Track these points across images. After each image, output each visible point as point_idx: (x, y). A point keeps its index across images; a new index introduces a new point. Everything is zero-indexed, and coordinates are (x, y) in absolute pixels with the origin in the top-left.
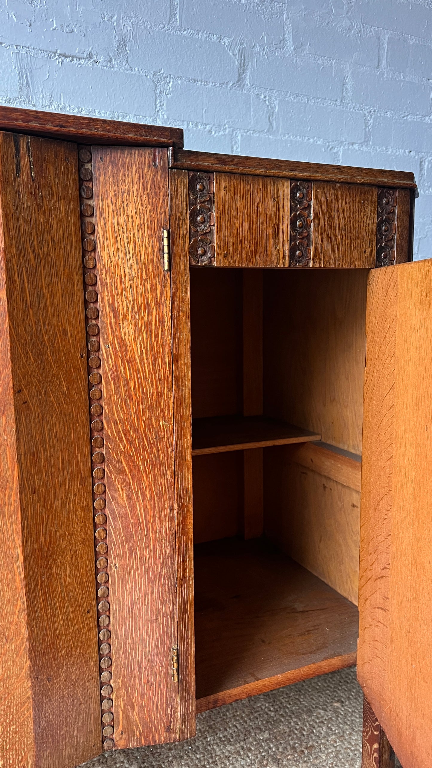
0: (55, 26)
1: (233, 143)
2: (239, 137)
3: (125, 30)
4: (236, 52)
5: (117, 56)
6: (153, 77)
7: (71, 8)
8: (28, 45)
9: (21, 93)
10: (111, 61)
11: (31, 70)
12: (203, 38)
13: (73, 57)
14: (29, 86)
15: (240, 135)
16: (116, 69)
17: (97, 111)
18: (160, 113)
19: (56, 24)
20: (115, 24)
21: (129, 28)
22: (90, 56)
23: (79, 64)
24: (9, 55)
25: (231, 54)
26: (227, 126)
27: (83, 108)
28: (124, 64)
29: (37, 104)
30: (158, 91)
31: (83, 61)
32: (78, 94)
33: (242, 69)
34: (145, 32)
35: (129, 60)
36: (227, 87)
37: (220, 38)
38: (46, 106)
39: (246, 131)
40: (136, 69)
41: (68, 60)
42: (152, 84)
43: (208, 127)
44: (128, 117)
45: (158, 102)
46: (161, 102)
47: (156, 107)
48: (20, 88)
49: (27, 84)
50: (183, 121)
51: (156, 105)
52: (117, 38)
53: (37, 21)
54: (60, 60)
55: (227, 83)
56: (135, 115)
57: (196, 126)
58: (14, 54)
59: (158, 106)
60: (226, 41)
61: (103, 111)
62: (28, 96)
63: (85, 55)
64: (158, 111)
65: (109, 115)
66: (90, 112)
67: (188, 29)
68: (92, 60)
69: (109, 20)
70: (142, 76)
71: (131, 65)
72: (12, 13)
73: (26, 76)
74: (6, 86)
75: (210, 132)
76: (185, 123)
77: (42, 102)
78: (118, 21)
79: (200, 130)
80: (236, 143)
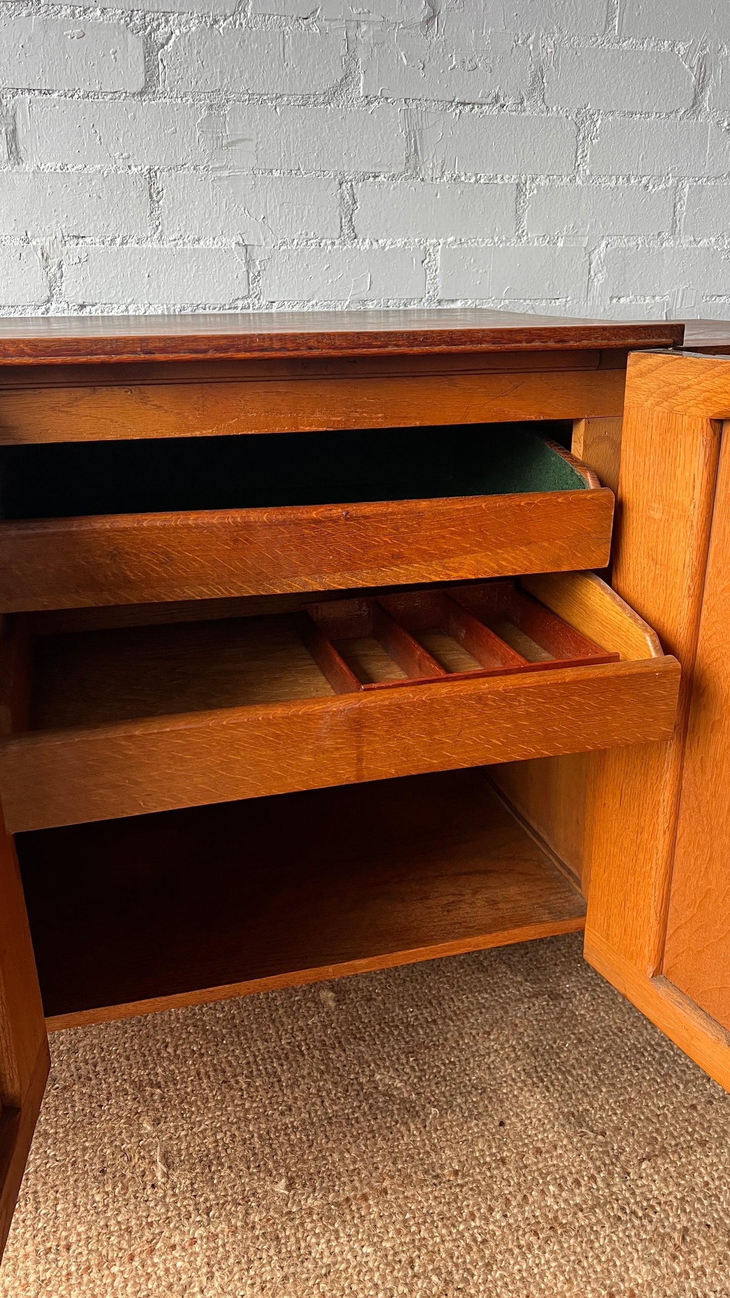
0: (454, 63)
1: (677, 199)
2: (686, 190)
3: (545, 54)
4: (695, 61)
5: (530, 94)
6: (577, 116)
7: (475, 32)
8: (420, 96)
9: (408, 165)
10: (522, 103)
11: (421, 130)
12: (650, 49)
13: (474, 104)
14: (417, 154)
15: (688, 185)
16: (527, 113)
17: (499, 176)
18: (581, 167)
19: (456, 60)
20: (531, 48)
21: (549, 50)
22: (497, 99)
23: (481, 113)
24: (396, 114)
25: (687, 67)
26: (670, 175)
27: (482, 175)
28: (539, 105)
29: (426, 177)
30: (581, 137)
31: (487, 107)
32: (477, 155)
33: (701, 85)
34: (570, 52)
35: (546, 96)
36: (676, 117)
37: (673, 45)
38: (436, 179)
39: (697, 179)
40: (554, 109)
41: (468, 108)
42: (574, 127)
43: (644, 182)
44: (538, 180)
45: (580, 151)
46: (583, 151)
47: (576, 160)
48: (407, 158)
49: (416, 150)
50: (611, 176)
51: (576, 157)
52: (533, 67)
53: (432, 59)
54: (458, 111)
55: (677, 112)
56: (548, 176)
57: (628, 180)
58: (402, 112)
59: (579, 158)
60: (681, 47)
61: (507, 176)
62: (415, 168)
63: (489, 100)
64: (579, 165)
65: (515, 180)
66: (490, 180)
67: (629, 38)
68: (499, 105)
69: (523, 43)
70: (561, 118)
71: (547, 104)
72: (402, 53)
73: (415, 141)
74: (390, 158)
75: (646, 187)
76: (614, 177)
77: (433, 174)
78: (535, 43)
79: (632, 187)
80: (681, 198)
